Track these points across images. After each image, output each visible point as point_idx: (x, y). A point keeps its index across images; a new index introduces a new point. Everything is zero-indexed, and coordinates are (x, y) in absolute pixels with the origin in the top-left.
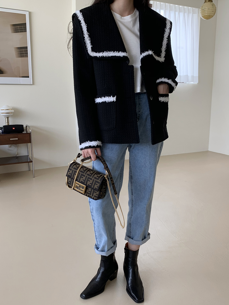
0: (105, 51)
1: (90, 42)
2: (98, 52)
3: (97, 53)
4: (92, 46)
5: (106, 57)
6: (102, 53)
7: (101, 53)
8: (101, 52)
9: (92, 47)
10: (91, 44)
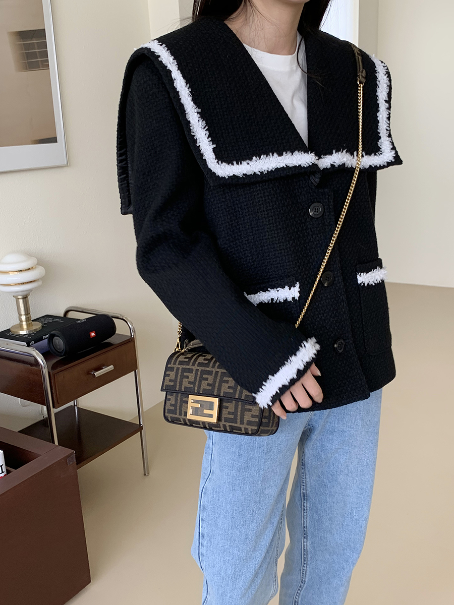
0: (254, 158)
1: (208, 134)
2: (235, 163)
3: (233, 164)
4: (215, 146)
5: (262, 173)
6: (248, 164)
7: (245, 163)
8: (244, 160)
9: (214, 149)
10: (210, 139)
